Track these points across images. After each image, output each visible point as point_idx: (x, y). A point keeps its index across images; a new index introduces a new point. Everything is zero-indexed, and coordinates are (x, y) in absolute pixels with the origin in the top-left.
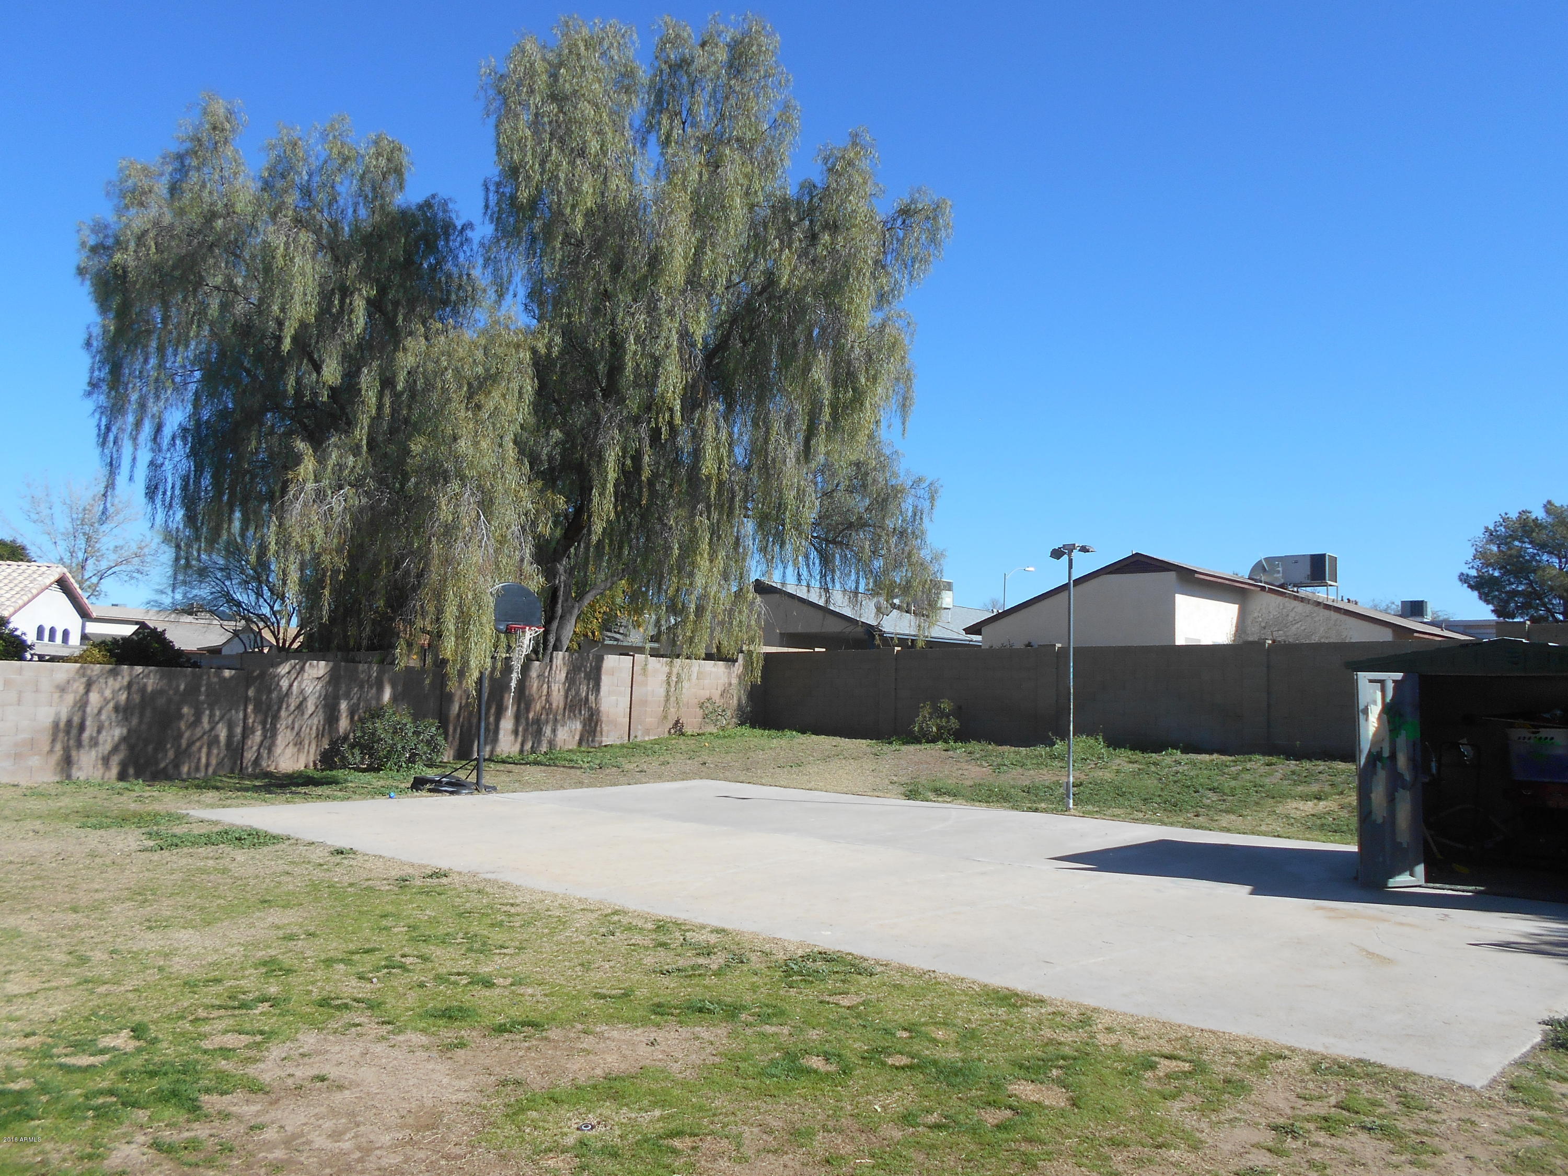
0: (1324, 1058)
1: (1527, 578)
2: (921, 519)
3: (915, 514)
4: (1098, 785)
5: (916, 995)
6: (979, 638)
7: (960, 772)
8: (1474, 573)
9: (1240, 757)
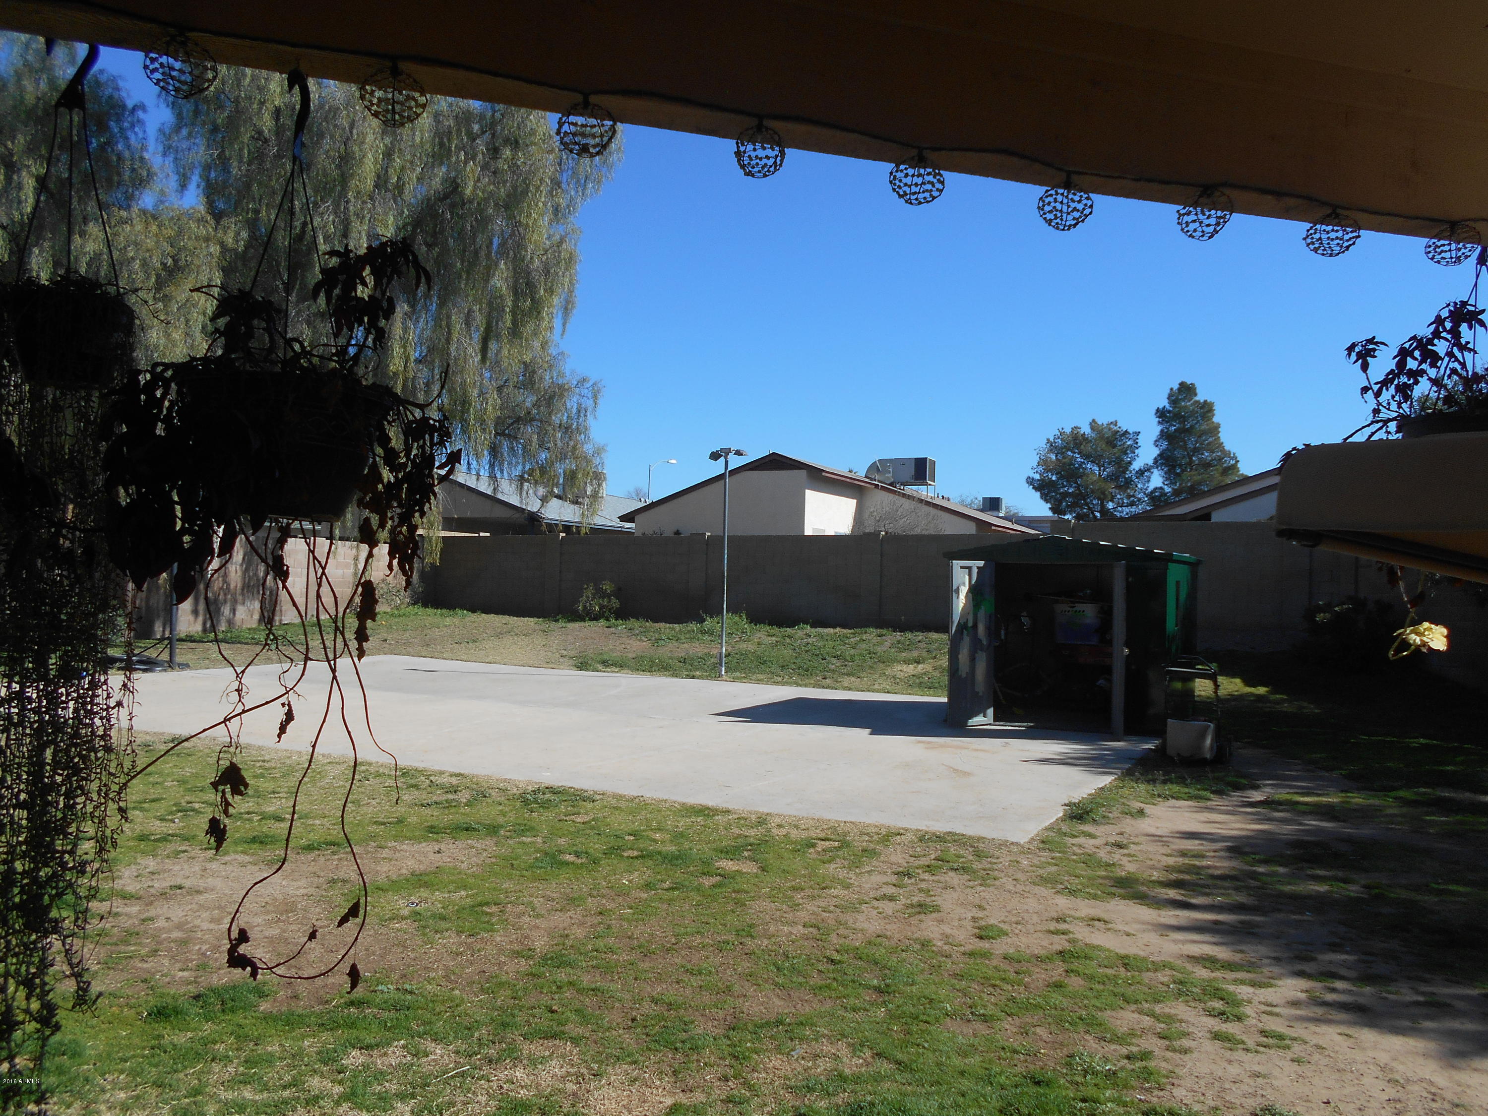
0: (927, 833)
1: (1076, 482)
2: (585, 416)
3: (579, 411)
4: (744, 655)
5: (632, 812)
6: (632, 525)
7: (623, 646)
8: (1037, 477)
9: (858, 630)
